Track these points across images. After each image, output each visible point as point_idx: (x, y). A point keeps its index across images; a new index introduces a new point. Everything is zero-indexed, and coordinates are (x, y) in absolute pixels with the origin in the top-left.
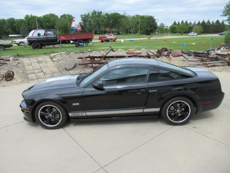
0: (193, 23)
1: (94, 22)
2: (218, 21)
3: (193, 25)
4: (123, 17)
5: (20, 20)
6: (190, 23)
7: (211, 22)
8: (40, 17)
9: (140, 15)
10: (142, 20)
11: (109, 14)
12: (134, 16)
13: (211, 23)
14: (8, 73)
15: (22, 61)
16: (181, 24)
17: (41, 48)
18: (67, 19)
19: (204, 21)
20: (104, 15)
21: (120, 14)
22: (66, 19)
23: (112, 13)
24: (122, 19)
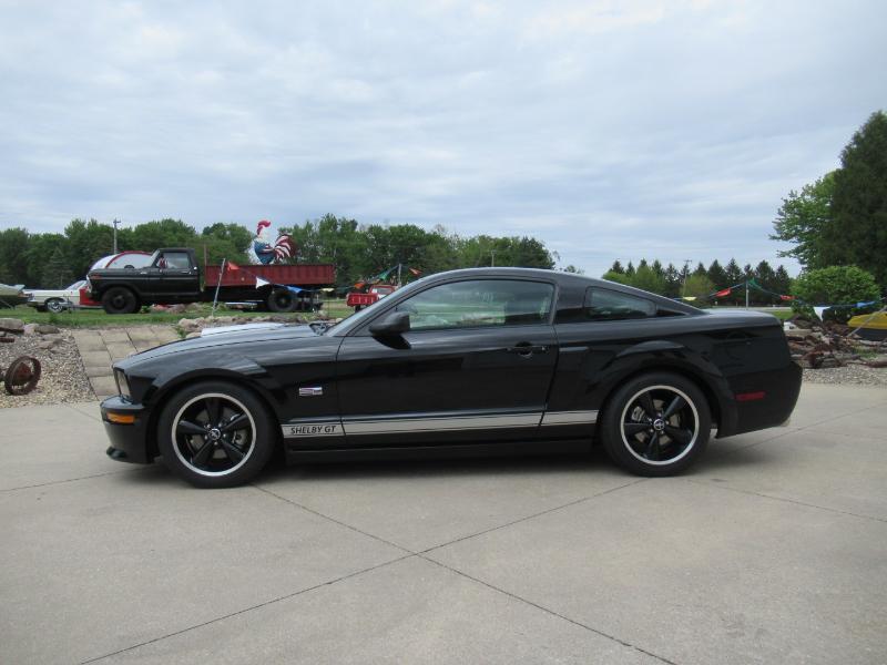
0: (679, 268)
1: (328, 254)
2: (764, 267)
3: (682, 277)
4: (434, 239)
5: (48, 237)
6: (671, 269)
7: (741, 266)
8: (126, 230)
9: (493, 237)
10: (500, 253)
11: (384, 228)
12: (473, 241)
13: (743, 271)
14: (18, 365)
15: (71, 338)
16: (639, 270)
17: (136, 311)
18: (227, 239)
19: (716, 263)
20: (366, 230)
21: (422, 232)
22: (226, 242)
23: (396, 225)
24: (432, 248)
